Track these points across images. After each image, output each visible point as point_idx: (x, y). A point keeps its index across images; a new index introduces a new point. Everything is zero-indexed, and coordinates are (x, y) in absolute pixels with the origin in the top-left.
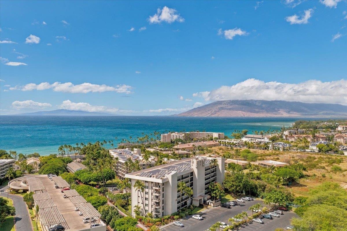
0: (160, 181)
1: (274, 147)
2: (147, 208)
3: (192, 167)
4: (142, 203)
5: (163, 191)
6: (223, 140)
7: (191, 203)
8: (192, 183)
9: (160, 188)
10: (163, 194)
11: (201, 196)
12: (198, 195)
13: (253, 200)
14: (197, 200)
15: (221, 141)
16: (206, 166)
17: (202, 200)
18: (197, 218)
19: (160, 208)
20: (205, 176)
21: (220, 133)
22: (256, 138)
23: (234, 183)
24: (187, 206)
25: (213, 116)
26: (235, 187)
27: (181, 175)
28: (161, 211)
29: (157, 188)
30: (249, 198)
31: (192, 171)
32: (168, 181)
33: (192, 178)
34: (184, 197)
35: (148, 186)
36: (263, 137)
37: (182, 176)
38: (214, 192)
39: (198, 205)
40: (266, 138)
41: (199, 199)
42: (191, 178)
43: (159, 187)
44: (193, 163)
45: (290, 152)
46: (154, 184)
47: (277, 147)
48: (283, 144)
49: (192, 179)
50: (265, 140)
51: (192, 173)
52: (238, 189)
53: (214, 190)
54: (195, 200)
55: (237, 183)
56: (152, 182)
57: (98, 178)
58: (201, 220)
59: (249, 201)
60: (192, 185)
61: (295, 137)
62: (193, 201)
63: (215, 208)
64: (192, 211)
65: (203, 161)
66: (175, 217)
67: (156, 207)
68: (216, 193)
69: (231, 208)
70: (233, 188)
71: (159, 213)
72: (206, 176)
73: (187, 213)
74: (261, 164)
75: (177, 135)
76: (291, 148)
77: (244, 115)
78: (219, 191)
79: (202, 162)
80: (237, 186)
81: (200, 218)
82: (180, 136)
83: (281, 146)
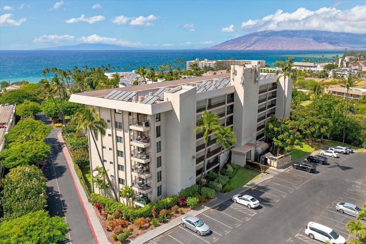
0: (146, 109)
1: (335, 74)
2: (122, 175)
3: (232, 83)
4: (111, 163)
5: (158, 135)
6: (264, 69)
7: (229, 160)
8: (231, 118)
9: (148, 128)
10: (159, 144)
11: (248, 144)
12: (243, 143)
13: (352, 152)
14: (241, 154)
15: (262, 70)
16: (261, 83)
17: (253, 153)
18: (245, 203)
19: (150, 177)
20: (259, 103)
21: (261, 61)
22: (306, 66)
23: (315, 119)
24: (219, 166)
25: (248, 49)
26: (317, 126)
27: (208, 97)
28: (154, 183)
29: (141, 129)
30: (346, 149)
31: (232, 91)
32: (172, 111)
33: (232, 106)
34: (213, 147)
35: (121, 122)
36: (315, 65)
37: (210, 100)
38: (280, 137)
39: (243, 163)
40: (319, 66)
41: (245, 152)
42: (229, 108)
43: (147, 124)
44: (235, 73)
45: (361, 80)
46: (135, 116)
47: (339, 74)
48: (349, 70)
49: (231, 109)
50: (318, 69)
51: (232, 97)
52: (323, 130)
53: (278, 133)
54: (237, 153)
55: (322, 118)
56: (130, 114)
57: (69, 109)
58: (255, 208)
59: (346, 153)
60: (230, 121)
61: (360, 64)
62: (232, 155)
63: (282, 170)
64: (230, 178)
65: (256, 71)
66: (190, 201)
67: (143, 176)
68: (282, 140)
69: (318, 172)
70: (313, 129)
71: (150, 190)
72: (261, 104)
73: (220, 186)
74: (333, 92)
75: (206, 62)
76: (361, 75)
77: (283, 48)
78: (289, 136)
79: (253, 73)
80: (322, 126)
81: (252, 204)
82: (210, 64)
83: (346, 73)
